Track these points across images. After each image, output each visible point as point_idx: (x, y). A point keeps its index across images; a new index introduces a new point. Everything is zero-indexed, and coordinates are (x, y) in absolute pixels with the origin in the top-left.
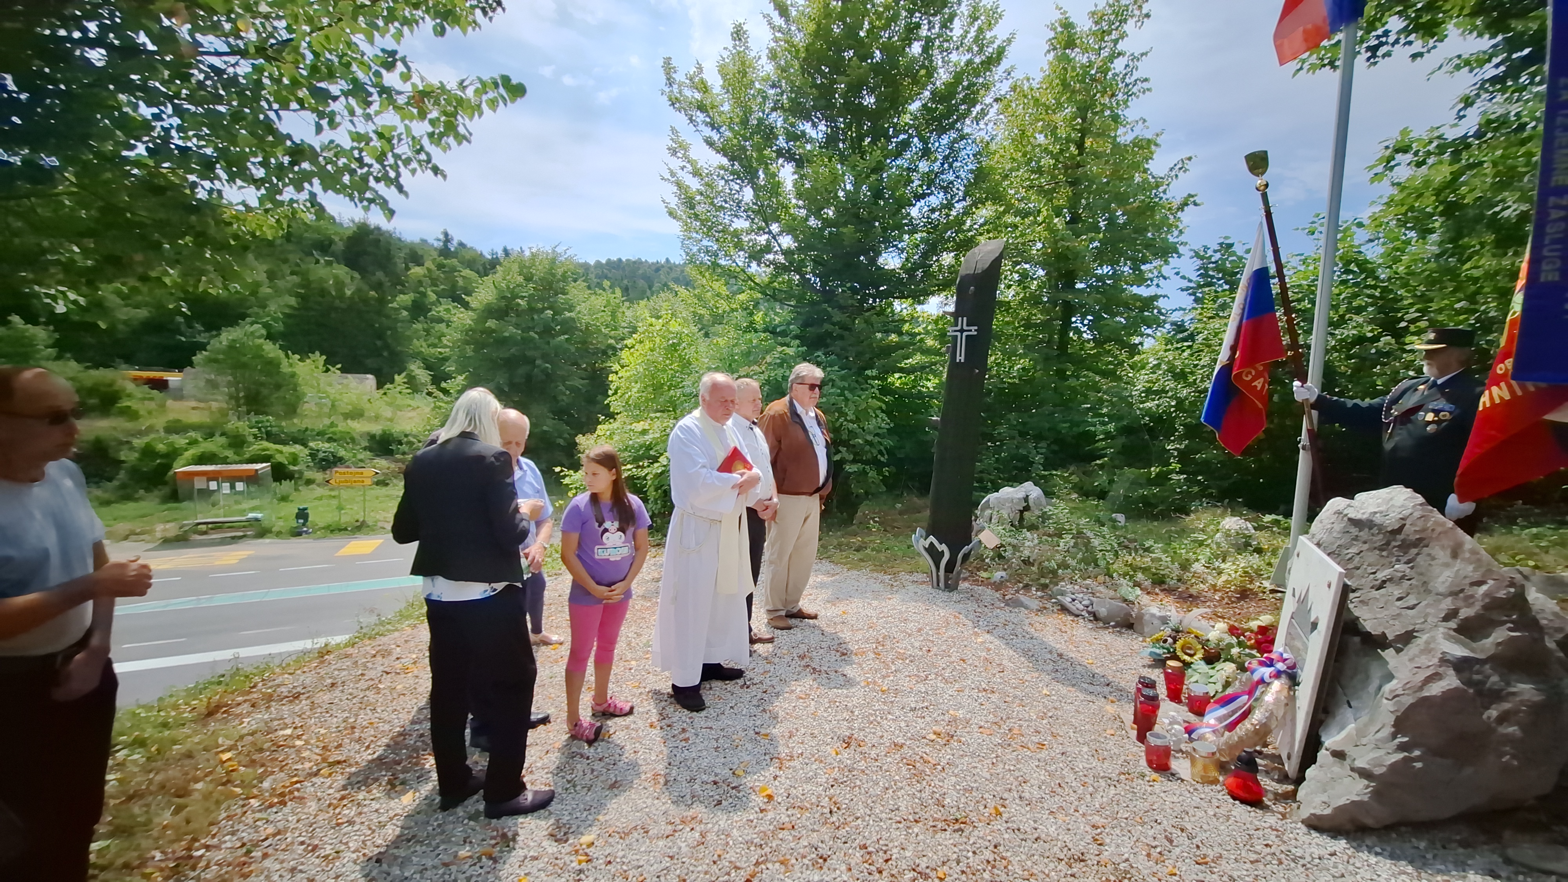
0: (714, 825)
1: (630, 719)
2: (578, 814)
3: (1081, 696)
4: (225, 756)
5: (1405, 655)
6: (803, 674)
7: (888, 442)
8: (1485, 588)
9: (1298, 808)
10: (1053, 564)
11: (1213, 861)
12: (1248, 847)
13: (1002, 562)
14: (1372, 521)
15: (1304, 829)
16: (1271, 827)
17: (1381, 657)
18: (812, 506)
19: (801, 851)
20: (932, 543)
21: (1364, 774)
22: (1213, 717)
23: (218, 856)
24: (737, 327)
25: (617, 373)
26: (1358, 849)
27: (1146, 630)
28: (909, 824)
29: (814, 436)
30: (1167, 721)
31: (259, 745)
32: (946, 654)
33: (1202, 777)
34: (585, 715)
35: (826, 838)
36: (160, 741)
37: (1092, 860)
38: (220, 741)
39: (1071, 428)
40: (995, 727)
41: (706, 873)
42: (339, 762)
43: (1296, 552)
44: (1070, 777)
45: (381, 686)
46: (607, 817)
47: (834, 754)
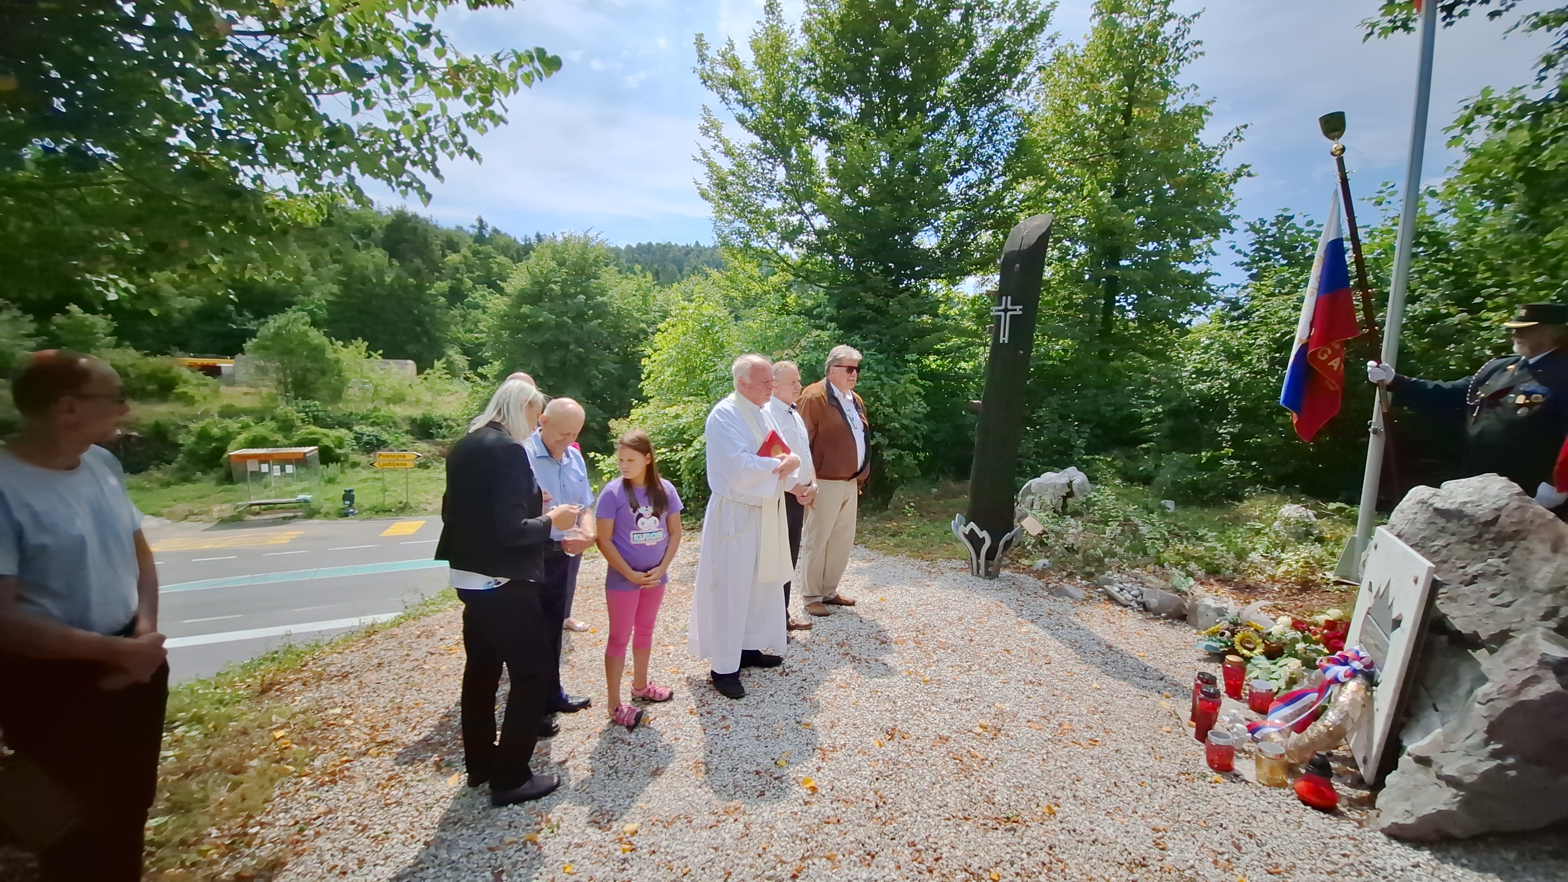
0: (758, 816)
2: (621, 801)
3: (1134, 691)
4: (278, 734)
5: (1499, 657)
6: (843, 662)
7: (924, 428)
9: (1378, 816)
10: (1099, 552)
12: (1324, 856)
13: (1045, 549)
14: (1462, 511)
15: (1384, 838)
16: (1348, 836)
17: (1472, 659)
18: (850, 490)
19: (848, 846)
20: (972, 530)
21: (1453, 782)
22: (1277, 716)
23: (272, 833)
24: (771, 311)
25: (649, 357)
26: (1443, 860)
27: (1200, 621)
28: (958, 822)
29: (852, 420)
30: (1227, 719)
31: (311, 724)
32: (989, 644)
33: (1268, 780)
34: (626, 699)
35: (874, 833)
36: (218, 718)
37: (1154, 865)
38: (274, 718)
39: (1115, 411)
40: (1044, 722)
41: (751, 866)
42: (386, 742)
43: (1372, 544)
44: (1126, 776)
45: (426, 667)
46: (650, 805)
47: (877, 746)
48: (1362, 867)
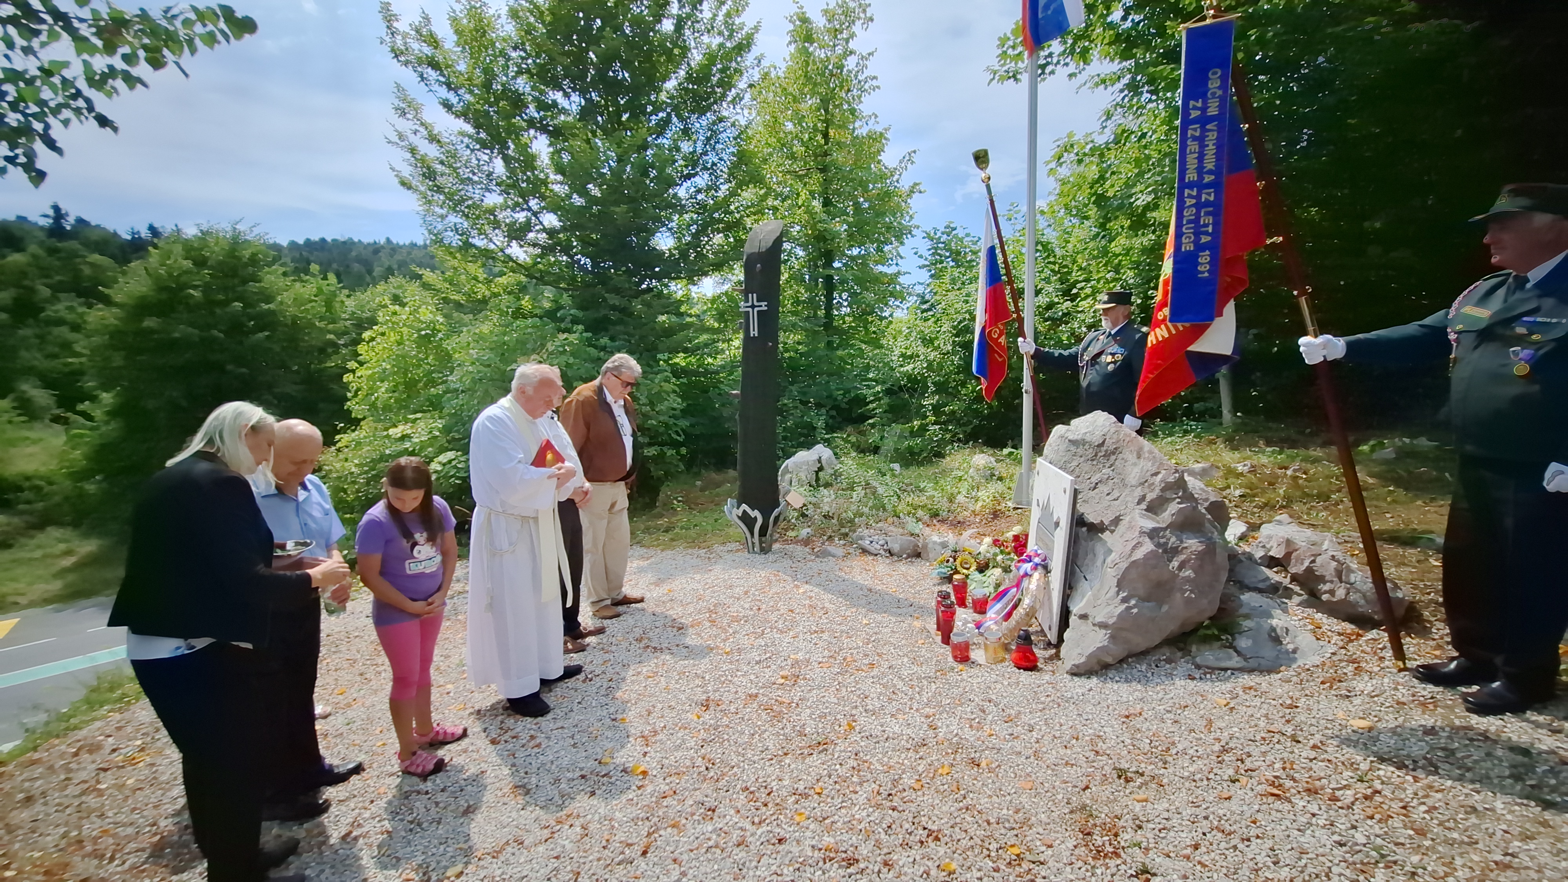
0: (593, 814)
1: (464, 743)
2: (434, 850)
3: (894, 619)
5: (1117, 534)
6: (645, 655)
7: (684, 423)
8: (1160, 476)
9: (1063, 664)
10: (850, 514)
11: (1016, 717)
12: (1036, 700)
13: (806, 520)
14: (1084, 440)
15: (1069, 677)
16: (1047, 682)
17: (1101, 539)
19: (689, 810)
21: (1103, 626)
22: (993, 612)
25: (354, 372)
27: (931, 555)
28: (780, 758)
30: (960, 624)
32: (775, 609)
33: (994, 659)
35: (709, 792)
37: (932, 742)
39: (844, 395)
40: (832, 660)
41: (599, 860)
43: (1035, 472)
44: (900, 685)
45: (102, 786)
46: (471, 843)
47: (696, 718)
48: (1059, 700)
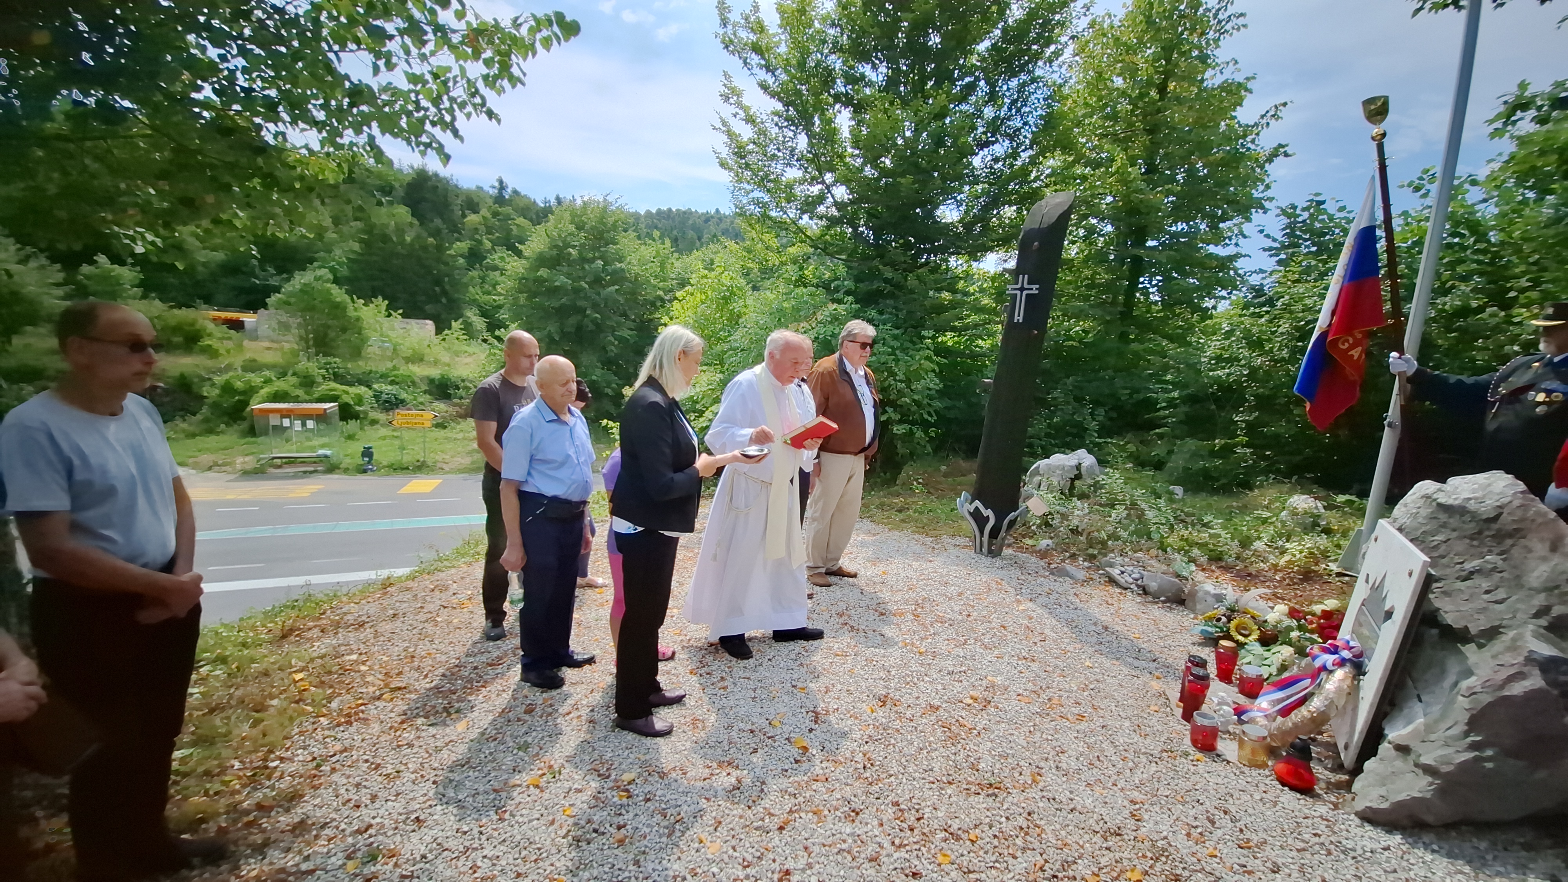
0: (750, 771)
2: (620, 752)
3: (1126, 670)
4: (298, 676)
5: (1487, 652)
6: (841, 631)
7: (937, 404)
9: (1353, 799)
10: (1103, 535)
11: (1257, 846)
12: (1295, 835)
13: (1048, 530)
14: (1465, 507)
15: (1358, 821)
16: (1321, 817)
17: (1461, 652)
18: (856, 465)
19: (834, 803)
21: (1430, 770)
22: (1265, 702)
23: (291, 768)
24: (787, 282)
26: (1413, 845)
27: (1198, 607)
28: (942, 785)
29: (862, 394)
30: (1216, 700)
31: (328, 668)
32: (987, 620)
33: (1249, 761)
35: (859, 792)
36: (240, 659)
37: (1129, 834)
38: (293, 662)
39: (1131, 395)
40: (1034, 696)
41: (741, 817)
42: (399, 689)
43: (1373, 536)
44: (1110, 751)
45: (439, 619)
46: (647, 757)
47: (869, 712)
48: (1332, 847)
